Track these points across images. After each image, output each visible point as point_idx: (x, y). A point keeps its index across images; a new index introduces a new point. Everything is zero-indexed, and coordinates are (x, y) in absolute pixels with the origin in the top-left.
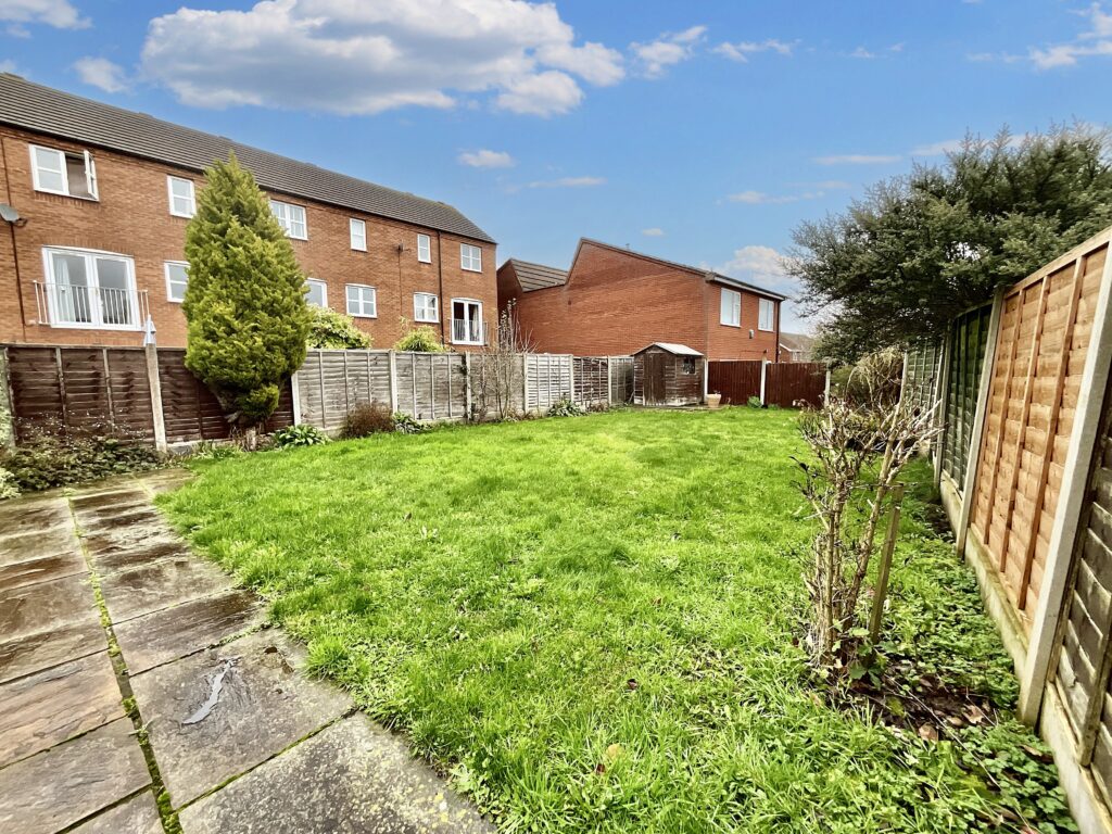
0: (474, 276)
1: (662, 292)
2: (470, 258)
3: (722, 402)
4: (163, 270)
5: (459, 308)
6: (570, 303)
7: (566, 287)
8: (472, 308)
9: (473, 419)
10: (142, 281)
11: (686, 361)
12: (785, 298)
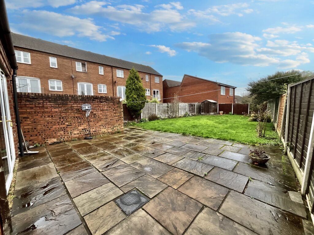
0: (158, 84)
1: (206, 87)
2: (157, 80)
3: (223, 113)
4: (98, 86)
5: (154, 92)
6: (181, 90)
7: (180, 86)
8: (157, 92)
9: (170, 117)
10: (94, 89)
11: (214, 104)
12: (236, 87)
